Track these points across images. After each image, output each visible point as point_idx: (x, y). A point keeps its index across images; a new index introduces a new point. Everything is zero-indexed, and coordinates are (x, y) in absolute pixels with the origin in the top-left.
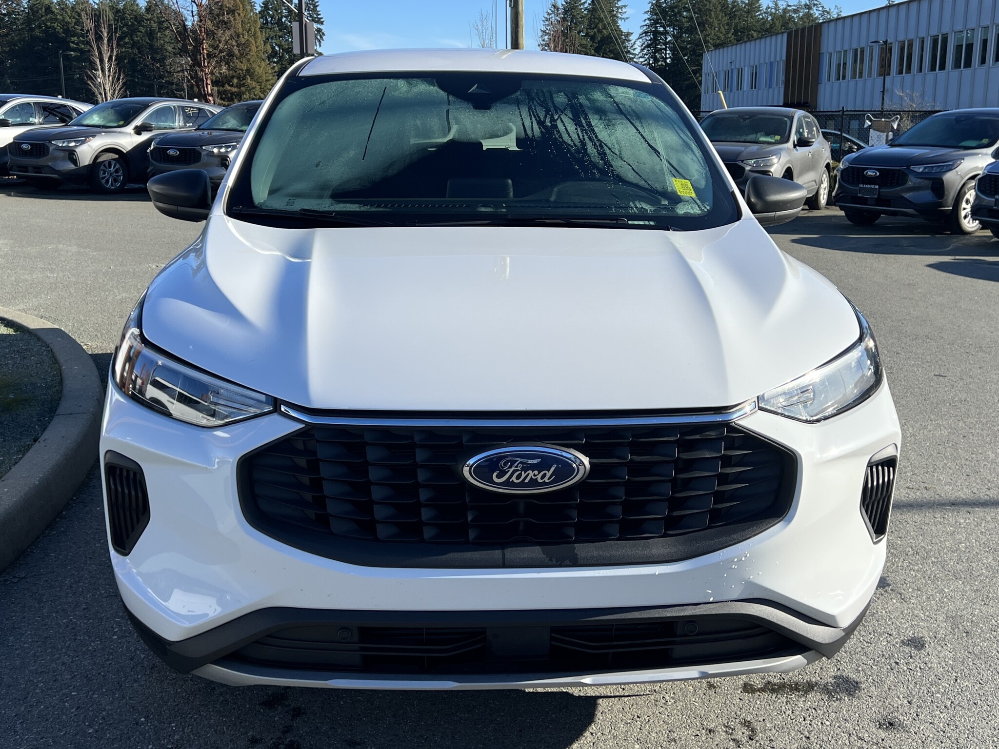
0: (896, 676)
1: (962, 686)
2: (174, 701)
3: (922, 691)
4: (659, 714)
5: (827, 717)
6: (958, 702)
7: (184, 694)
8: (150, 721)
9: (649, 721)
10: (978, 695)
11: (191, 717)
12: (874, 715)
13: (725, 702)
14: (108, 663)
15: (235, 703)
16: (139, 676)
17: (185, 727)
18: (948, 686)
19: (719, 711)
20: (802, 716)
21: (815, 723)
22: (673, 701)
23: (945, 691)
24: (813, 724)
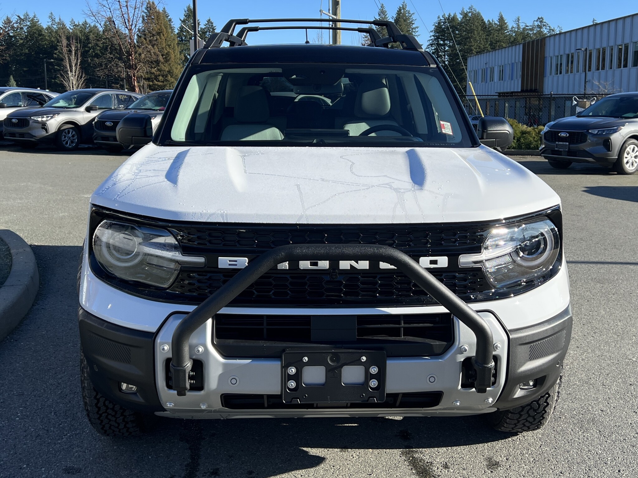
0: (503, 444)
1: (543, 450)
2: (47, 456)
3: (517, 453)
4: (346, 465)
5: (452, 467)
6: (537, 459)
7: (53, 452)
8: (29, 467)
9: (339, 468)
10: (552, 455)
11: (55, 465)
12: (482, 466)
13: (391, 458)
14: (10, 434)
15: (84, 457)
16: (28, 441)
17: (50, 470)
18: (534, 450)
19: (385, 463)
20: (436, 467)
21: (444, 471)
22: (357, 457)
23: (531, 453)
24: (442, 471)
